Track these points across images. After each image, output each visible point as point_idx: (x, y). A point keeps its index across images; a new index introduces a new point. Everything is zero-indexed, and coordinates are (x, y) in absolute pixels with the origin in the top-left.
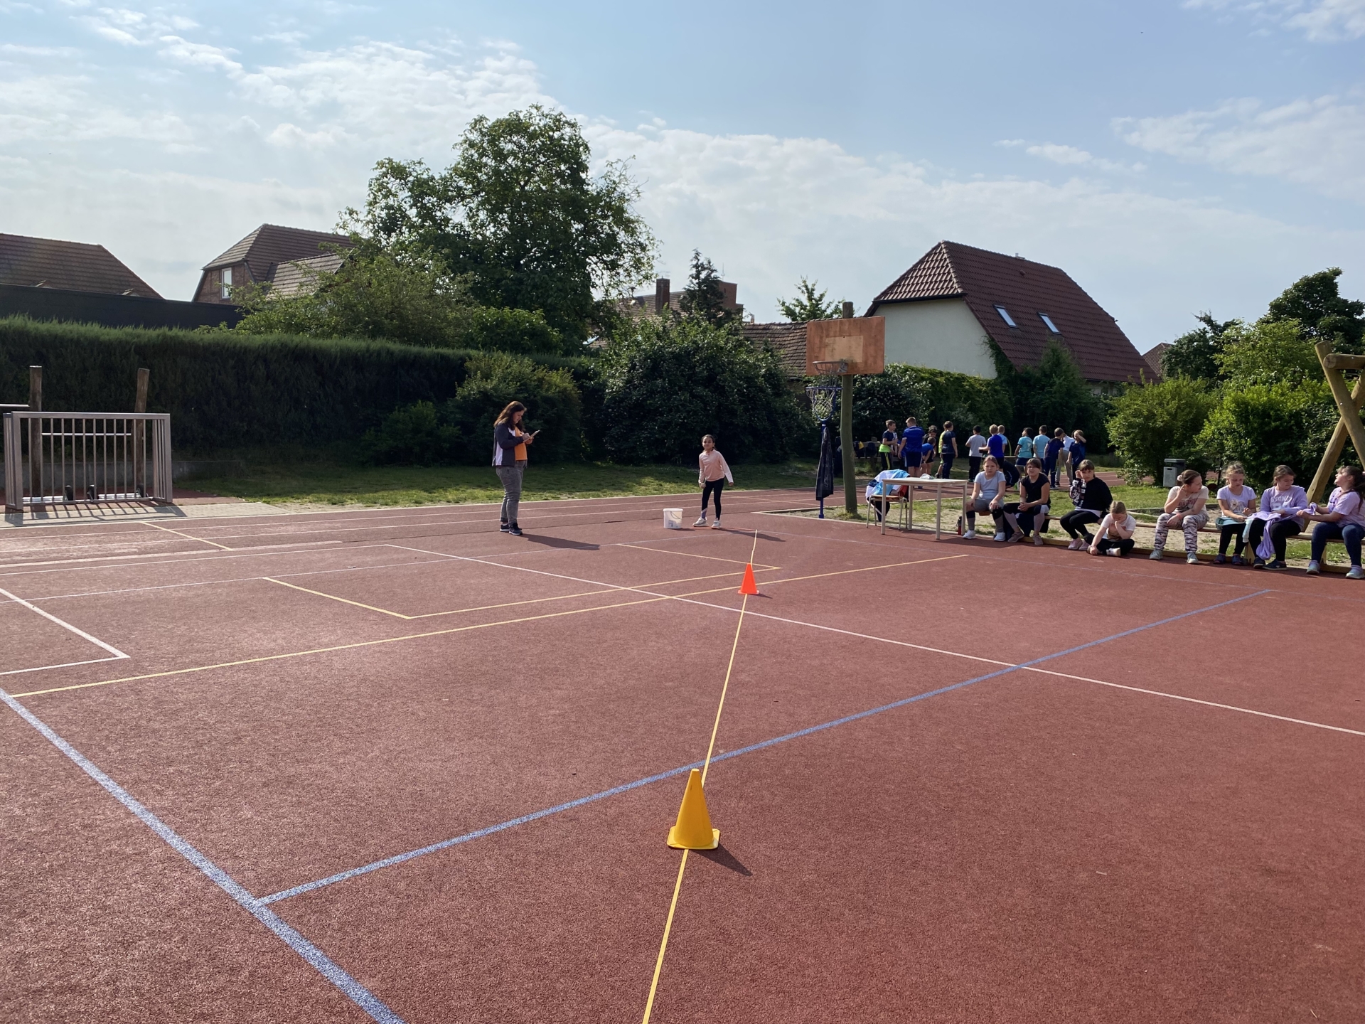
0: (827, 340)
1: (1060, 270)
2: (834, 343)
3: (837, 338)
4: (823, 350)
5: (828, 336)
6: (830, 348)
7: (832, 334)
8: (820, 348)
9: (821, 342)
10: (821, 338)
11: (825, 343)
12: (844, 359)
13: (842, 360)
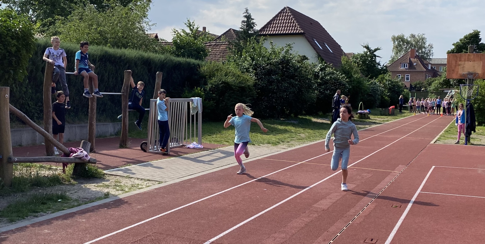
0: (460, 63)
1: (318, 22)
2: (464, 64)
3: (466, 62)
4: (457, 67)
5: (460, 61)
6: (462, 66)
7: (463, 60)
8: (456, 66)
9: (456, 63)
10: (456, 61)
11: (458, 64)
12: (470, 72)
13: (469, 72)
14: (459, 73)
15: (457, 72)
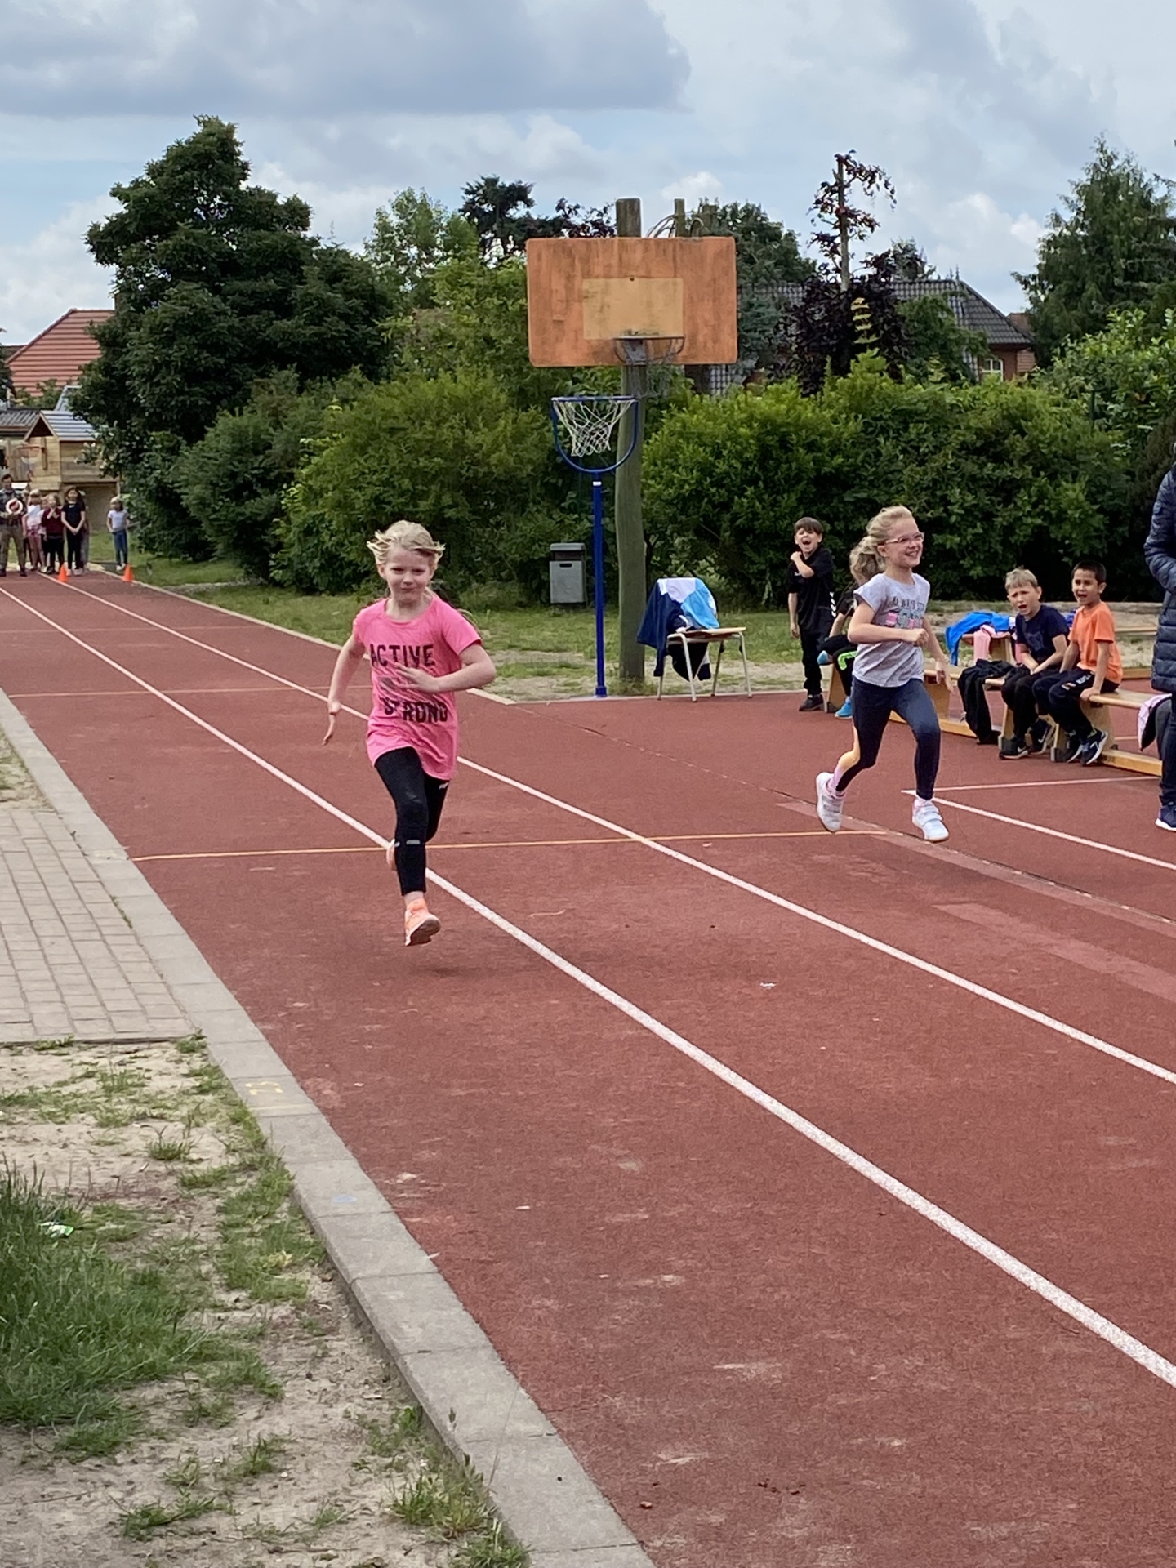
0: (586, 285)
2: (606, 291)
3: (614, 282)
5: (587, 275)
6: (595, 304)
7: (599, 270)
8: (569, 302)
9: (569, 289)
10: (569, 278)
11: (580, 290)
12: (634, 330)
13: (630, 333)
14: (586, 337)
15: (578, 332)
